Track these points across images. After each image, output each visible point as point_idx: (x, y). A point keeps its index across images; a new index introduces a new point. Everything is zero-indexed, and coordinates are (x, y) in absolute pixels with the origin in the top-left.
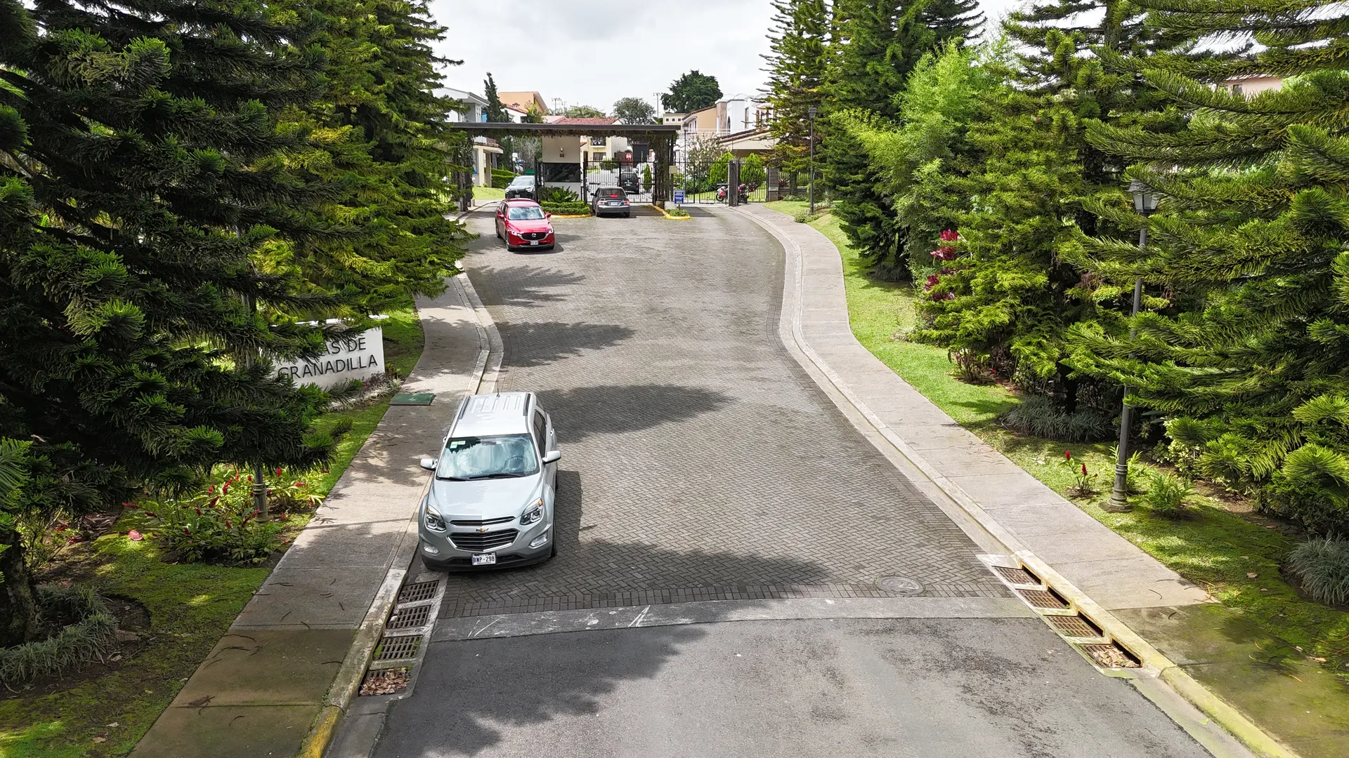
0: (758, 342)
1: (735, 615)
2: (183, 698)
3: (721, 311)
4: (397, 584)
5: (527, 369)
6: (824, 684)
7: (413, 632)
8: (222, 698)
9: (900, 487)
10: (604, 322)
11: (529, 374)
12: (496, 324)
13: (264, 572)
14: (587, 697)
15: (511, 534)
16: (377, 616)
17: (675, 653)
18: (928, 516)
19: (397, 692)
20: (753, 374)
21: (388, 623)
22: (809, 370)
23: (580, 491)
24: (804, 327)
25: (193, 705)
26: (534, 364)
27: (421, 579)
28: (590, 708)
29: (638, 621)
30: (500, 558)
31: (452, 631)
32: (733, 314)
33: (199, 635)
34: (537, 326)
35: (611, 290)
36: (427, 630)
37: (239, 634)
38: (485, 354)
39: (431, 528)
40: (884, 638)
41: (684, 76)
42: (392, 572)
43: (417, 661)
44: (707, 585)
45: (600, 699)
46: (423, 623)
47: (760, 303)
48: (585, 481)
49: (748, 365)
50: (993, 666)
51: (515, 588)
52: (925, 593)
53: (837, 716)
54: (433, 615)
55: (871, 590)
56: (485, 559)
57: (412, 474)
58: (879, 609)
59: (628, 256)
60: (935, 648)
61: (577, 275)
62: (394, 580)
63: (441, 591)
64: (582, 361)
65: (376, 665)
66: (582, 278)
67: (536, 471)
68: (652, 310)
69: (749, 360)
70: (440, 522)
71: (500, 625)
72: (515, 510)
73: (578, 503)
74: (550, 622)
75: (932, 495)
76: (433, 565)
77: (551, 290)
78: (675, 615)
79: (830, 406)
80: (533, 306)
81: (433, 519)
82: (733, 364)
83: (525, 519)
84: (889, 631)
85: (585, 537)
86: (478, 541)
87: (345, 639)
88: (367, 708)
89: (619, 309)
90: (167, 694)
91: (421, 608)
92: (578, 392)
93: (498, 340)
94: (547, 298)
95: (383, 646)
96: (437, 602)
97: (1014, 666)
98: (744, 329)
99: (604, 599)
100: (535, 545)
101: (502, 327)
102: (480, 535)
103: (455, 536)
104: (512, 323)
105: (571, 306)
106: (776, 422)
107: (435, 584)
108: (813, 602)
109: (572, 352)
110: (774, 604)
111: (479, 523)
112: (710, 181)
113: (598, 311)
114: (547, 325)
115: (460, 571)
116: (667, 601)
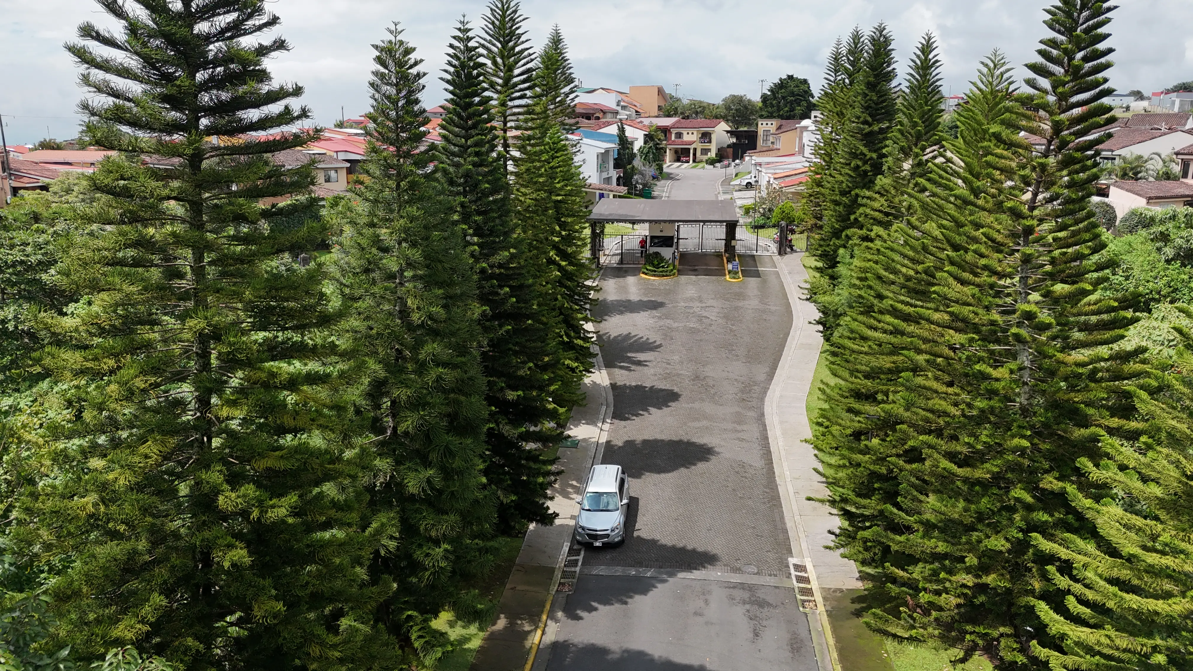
0: (750, 409)
1: (681, 575)
2: (508, 586)
3: (736, 380)
4: (567, 549)
5: (623, 423)
6: (702, 604)
7: (573, 569)
8: (519, 588)
10: (668, 387)
11: (625, 427)
12: (611, 384)
13: (521, 540)
14: (624, 599)
15: (608, 536)
16: (561, 562)
17: (656, 587)
19: (570, 591)
20: (740, 435)
21: (565, 566)
22: (770, 434)
23: (638, 509)
24: (781, 396)
25: (512, 589)
26: (628, 419)
27: (575, 547)
28: (626, 603)
29: (649, 574)
30: (603, 543)
31: (586, 571)
32: (743, 383)
33: (507, 564)
34: (630, 387)
35: (676, 358)
36: (578, 569)
37: (519, 565)
38: (604, 408)
39: (580, 530)
40: (731, 590)
41: (781, 79)
42: (565, 544)
43: (575, 581)
44: (677, 562)
45: (629, 600)
46: (576, 566)
47: (761, 376)
49: (739, 428)
50: (762, 604)
51: (608, 555)
52: (758, 573)
53: (701, 615)
54: (580, 564)
55: (737, 570)
56: (598, 544)
58: (736, 578)
59: (692, 325)
60: (746, 595)
61: (658, 343)
62: (566, 549)
63: (582, 553)
64: (651, 418)
65: (562, 581)
66: (660, 346)
67: (618, 509)
68: (697, 377)
69: (739, 423)
70: (583, 528)
71: (601, 570)
72: (609, 527)
73: (636, 516)
74: (619, 571)
75: (789, 524)
76: (579, 543)
77: (641, 356)
78: (662, 573)
79: (769, 462)
80: (630, 370)
81: (581, 527)
82: (730, 426)
83: (612, 531)
84: (734, 587)
85: (636, 534)
86: (596, 537)
87: (552, 570)
88: (561, 596)
89: (678, 375)
90: (503, 584)
91: (576, 560)
92: (645, 442)
93: (611, 397)
94: (639, 363)
95: (565, 575)
96: (581, 558)
98: (744, 396)
99: (639, 564)
100: (616, 540)
101: (613, 386)
102: (597, 535)
103: (588, 535)
104: (619, 383)
105: (652, 371)
106: (737, 473)
107: (580, 550)
108: (713, 573)
109: (646, 410)
110: (695, 572)
111: (596, 531)
112: (773, 221)
113: (667, 377)
114: (637, 387)
115: (588, 547)
116: (661, 567)
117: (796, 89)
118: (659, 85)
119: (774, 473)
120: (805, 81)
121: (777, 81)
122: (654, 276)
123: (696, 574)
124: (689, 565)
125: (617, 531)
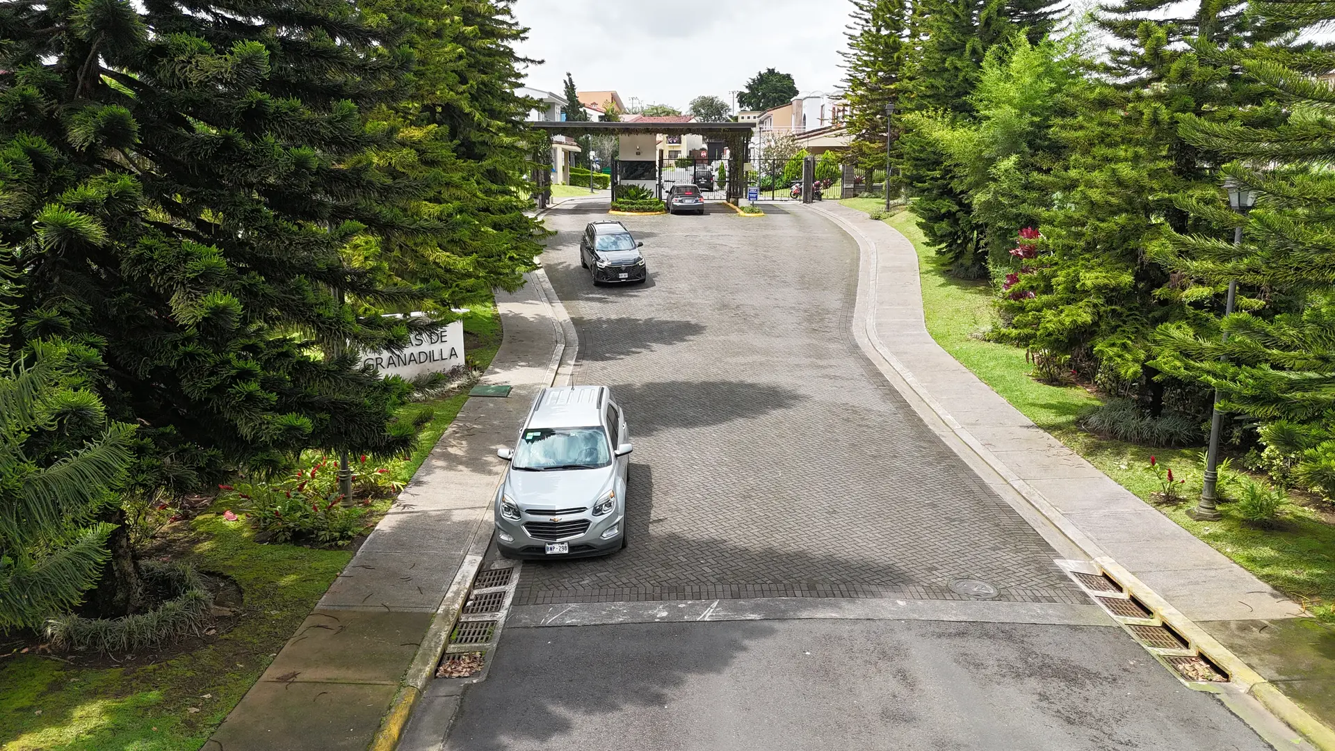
0: (830, 340)
2: (271, 673)
3: (793, 308)
4: (474, 570)
5: (601, 364)
6: (894, 685)
7: (487, 617)
8: (308, 674)
9: (976, 489)
11: (604, 368)
12: (572, 319)
13: (348, 554)
14: (656, 688)
15: (583, 525)
16: (453, 600)
17: (744, 649)
18: (1005, 520)
19: (472, 675)
20: (824, 372)
21: (464, 608)
23: (651, 484)
24: (879, 325)
25: (281, 680)
26: (610, 359)
27: (498, 565)
28: (659, 700)
29: (707, 615)
30: (572, 547)
31: (525, 618)
32: (806, 311)
33: (286, 613)
34: (609, 321)
36: (501, 616)
37: (323, 613)
38: (560, 347)
39: (507, 516)
40: (958, 641)
41: (760, 74)
42: (468, 558)
43: (492, 646)
44: (776, 581)
45: (668, 692)
46: (497, 609)
47: (833, 300)
48: (655, 475)
49: (820, 362)
50: (1071, 675)
51: (587, 578)
52: (999, 597)
53: (907, 719)
54: (508, 601)
55: (944, 592)
56: (558, 548)
57: (488, 463)
58: (952, 612)
59: (701, 252)
60: (1010, 653)
62: (470, 566)
63: (516, 578)
64: (655, 355)
65: (452, 648)
67: (609, 463)
68: (725, 306)
69: (820, 357)
70: (516, 511)
71: (570, 614)
72: (587, 501)
73: (648, 495)
74: (620, 612)
75: (1009, 498)
76: (507, 552)
78: (743, 610)
79: (904, 406)
80: (607, 302)
81: (510, 508)
82: (804, 361)
83: (597, 511)
84: (961, 634)
85: (654, 530)
86: (551, 530)
87: (423, 622)
88: (443, 690)
89: (691, 305)
90: (256, 667)
91: (495, 595)
92: (650, 387)
93: (573, 335)
95: (459, 631)
96: (511, 588)
97: (1093, 676)
98: (814, 326)
99: (674, 591)
100: (607, 536)
101: (577, 322)
102: (553, 524)
103: (530, 525)
104: (587, 317)
106: (848, 420)
107: (510, 571)
108: (885, 603)
109: (645, 347)
110: (844, 603)
111: (553, 512)
112: (785, 178)
113: (671, 307)
114: (620, 320)
115: (533, 559)
116: (736, 596)
118: (613, 89)
119: (922, 420)
120: (788, 76)
121: (755, 76)
122: (630, 210)
124: (812, 588)
125: (608, 513)
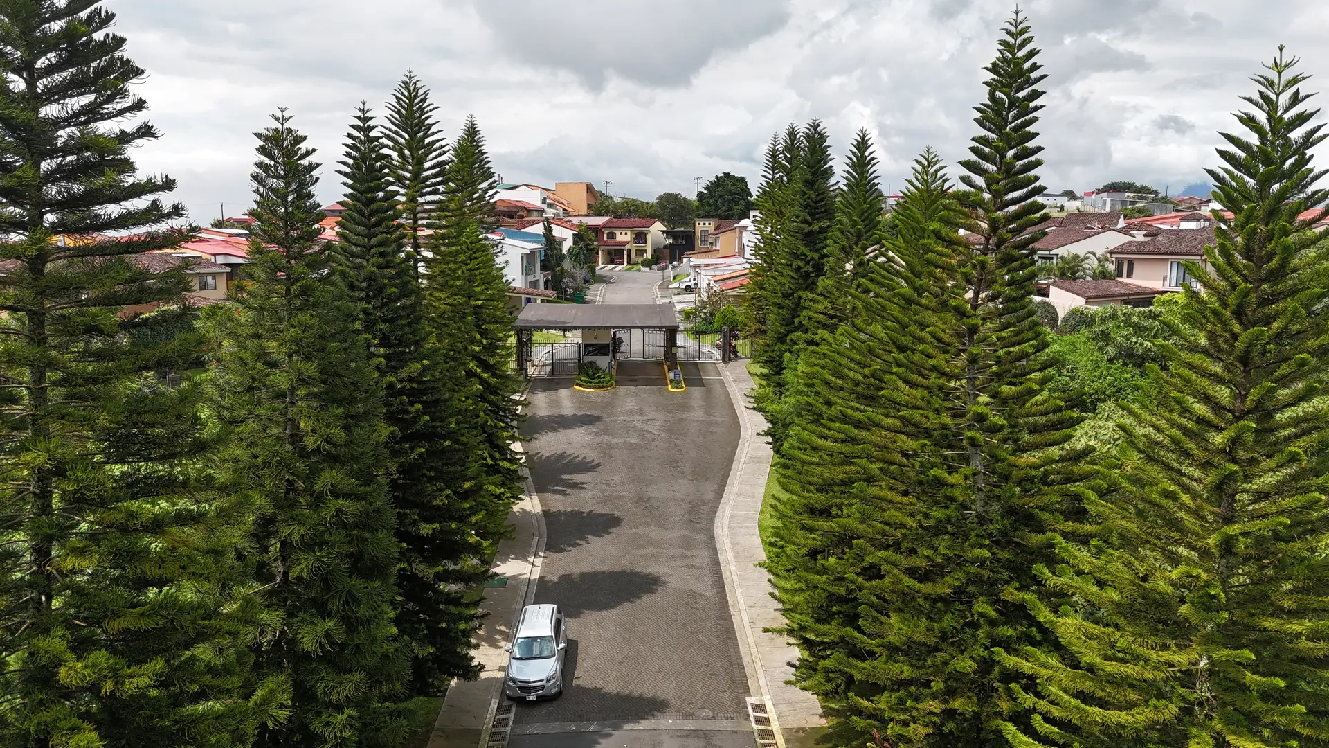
0: (698, 532)
1: (627, 727)
3: (683, 500)
4: (496, 707)
5: (558, 555)
7: (503, 730)
10: (608, 511)
11: (560, 560)
12: (543, 511)
13: (441, 699)
15: (542, 687)
16: (489, 722)
21: (493, 726)
22: (721, 558)
23: (577, 654)
24: (732, 516)
26: (564, 550)
27: (505, 704)
29: (591, 729)
30: (538, 697)
31: (518, 731)
32: (690, 503)
33: (424, 729)
34: (565, 513)
35: (616, 478)
36: (508, 729)
37: (438, 729)
38: (536, 539)
39: (510, 683)
40: (684, 739)
41: (717, 177)
42: (493, 700)
43: (505, 743)
44: (622, 711)
46: (507, 725)
47: (710, 495)
48: (580, 647)
49: (687, 553)
51: (544, 710)
52: (712, 717)
54: (511, 723)
55: (690, 716)
56: (531, 698)
57: (497, 640)
61: (596, 462)
62: (494, 706)
63: (514, 709)
64: (590, 547)
65: (490, 744)
66: (598, 465)
67: (553, 656)
68: (640, 499)
69: (688, 548)
70: (514, 680)
71: (536, 728)
72: (543, 677)
73: (575, 662)
74: (556, 727)
75: (745, 659)
76: (509, 698)
77: (577, 478)
78: (606, 725)
79: (722, 591)
80: (566, 494)
81: (511, 679)
82: (678, 552)
83: (548, 681)
85: (575, 682)
86: (529, 690)
87: (478, 733)
89: (619, 497)
91: (505, 719)
92: (583, 575)
93: (544, 528)
94: (575, 486)
95: (493, 737)
96: (512, 715)
98: (692, 518)
99: (579, 717)
100: (553, 691)
101: (547, 514)
102: (530, 687)
103: (519, 688)
104: (553, 510)
105: (590, 494)
106: (688, 604)
107: (511, 706)
108: (663, 721)
109: (584, 539)
111: (530, 682)
113: (607, 500)
114: (572, 512)
115: (521, 702)
116: (604, 719)
117: (733, 188)
118: (589, 181)
119: (727, 602)
120: (742, 180)
121: (713, 179)
122: (589, 387)
123: (645, 724)
124: (636, 715)
125: (553, 681)
